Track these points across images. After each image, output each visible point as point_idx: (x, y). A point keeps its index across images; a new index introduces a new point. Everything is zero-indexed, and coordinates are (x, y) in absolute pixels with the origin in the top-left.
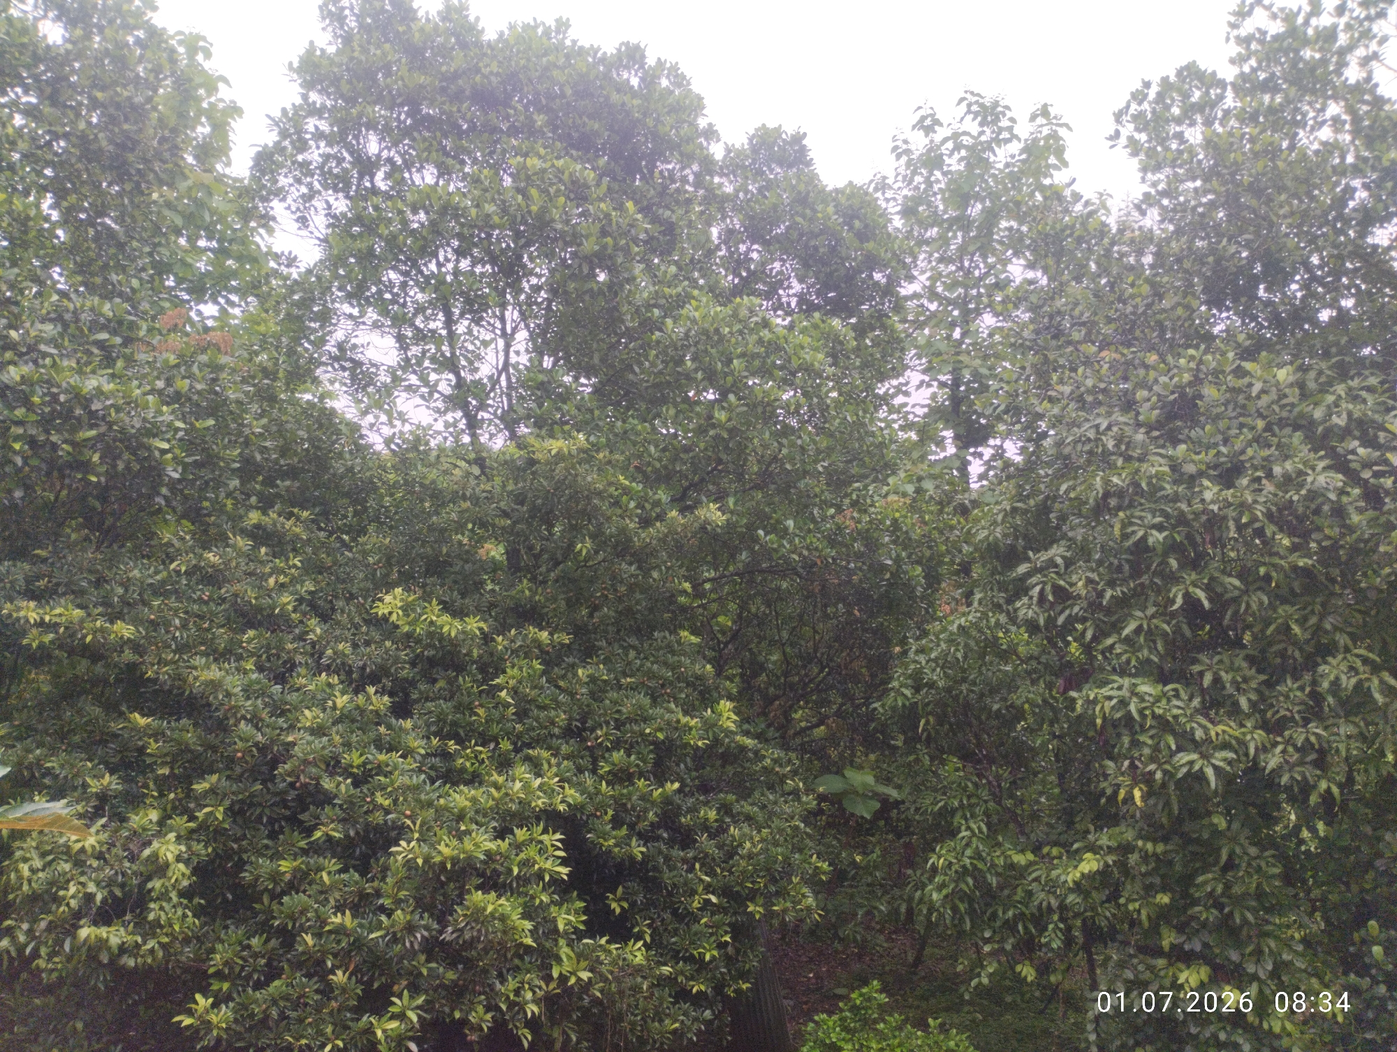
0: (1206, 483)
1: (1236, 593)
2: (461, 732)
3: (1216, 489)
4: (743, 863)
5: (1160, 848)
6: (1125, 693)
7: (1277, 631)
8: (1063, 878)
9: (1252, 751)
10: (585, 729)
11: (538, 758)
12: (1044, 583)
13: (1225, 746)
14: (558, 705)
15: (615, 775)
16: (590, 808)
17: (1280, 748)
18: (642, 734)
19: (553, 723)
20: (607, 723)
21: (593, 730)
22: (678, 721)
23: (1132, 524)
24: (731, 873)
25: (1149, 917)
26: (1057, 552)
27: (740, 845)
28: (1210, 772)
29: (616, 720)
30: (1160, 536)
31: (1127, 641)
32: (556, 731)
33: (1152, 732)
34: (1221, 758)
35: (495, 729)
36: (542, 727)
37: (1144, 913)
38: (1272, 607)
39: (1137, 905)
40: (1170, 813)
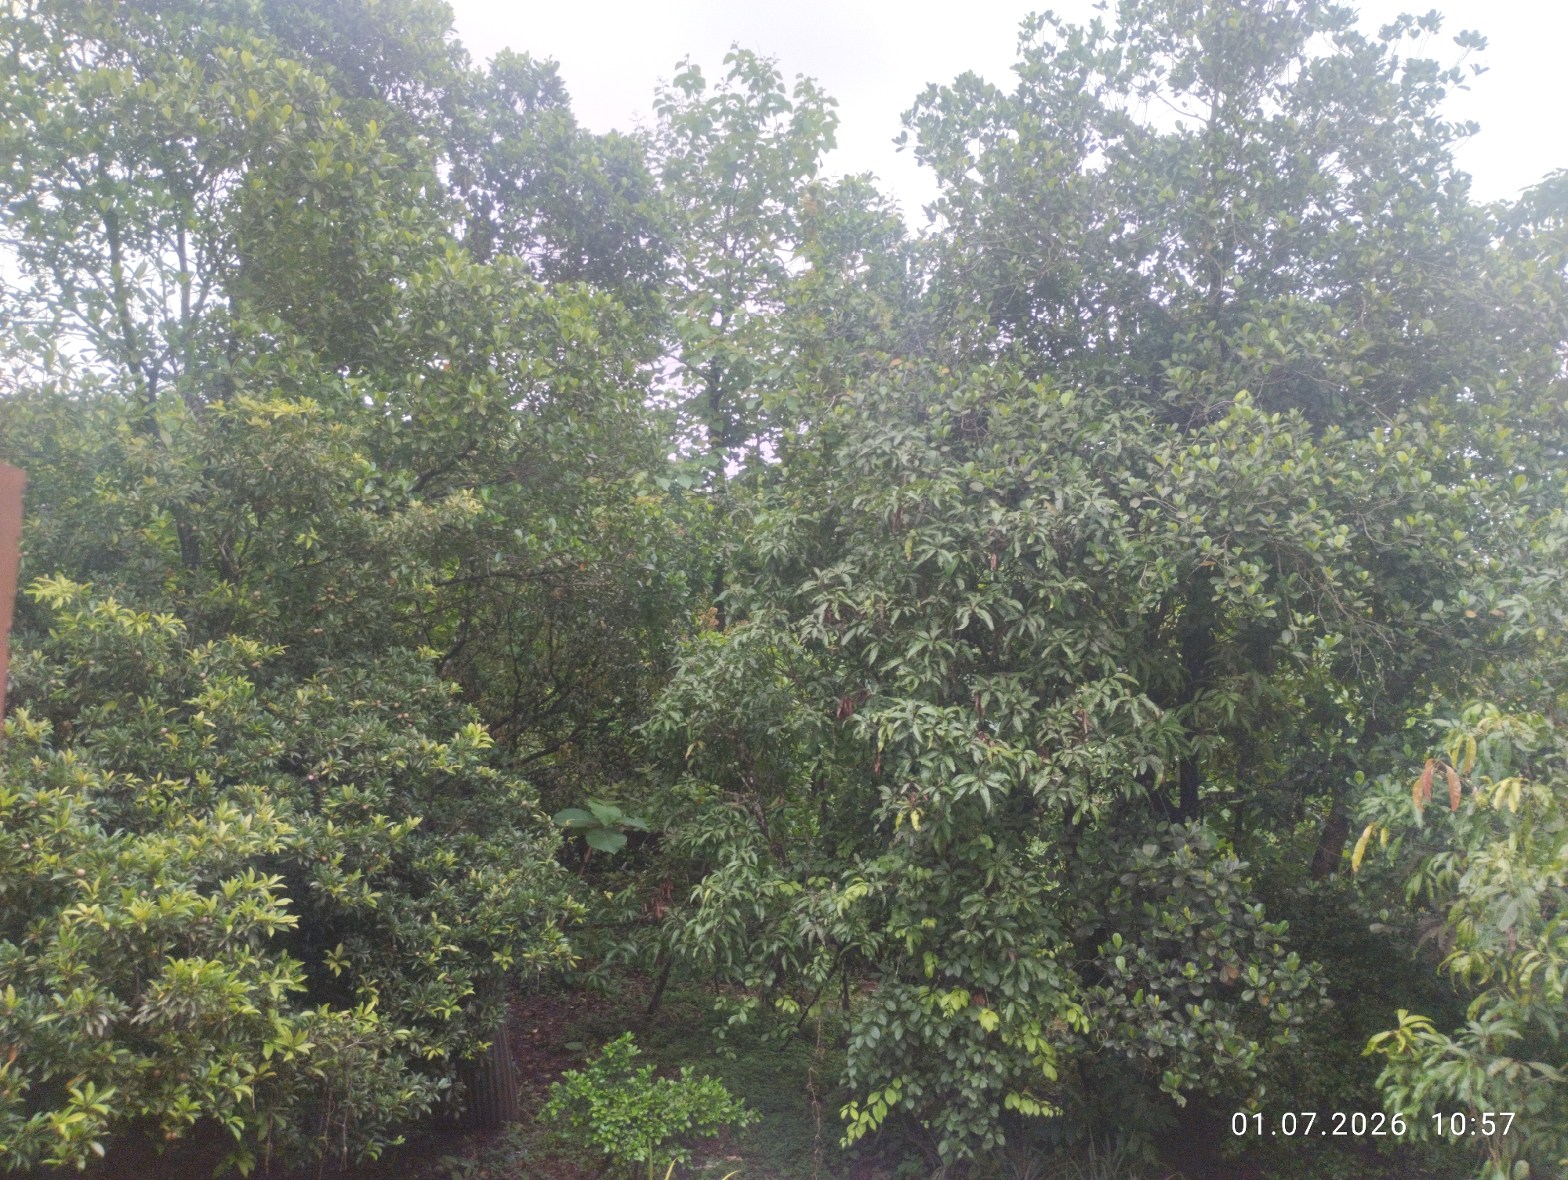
0: (993, 503)
1: (1017, 616)
2: (144, 764)
3: (1003, 510)
4: (490, 910)
5: (928, 874)
6: (908, 715)
7: (1051, 655)
8: (831, 908)
9: (1023, 772)
10: (305, 761)
11: (245, 795)
12: (830, 602)
13: (999, 768)
14: (271, 734)
15: (344, 813)
16: (312, 853)
17: (1047, 770)
18: (378, 764)
19: (266, 754)
20: (334, 753)
21: (315, 762)
22: (422, 749)
23: (922, 542)
24: (474, 920)
25: (914, 943)
26: (843, 568)
27: (487, 890)
28: (985, 793)
29: (346, 750)
30: (949, 556)
31: (910, 662)
32: (270, 762)
33: (933, 754)
34: (996, 778)
35: (191, 760)
36: (252, 757)
37: (909, 939)
38: (1047, 630)
39: (903, 932)
40: (943, 838)
